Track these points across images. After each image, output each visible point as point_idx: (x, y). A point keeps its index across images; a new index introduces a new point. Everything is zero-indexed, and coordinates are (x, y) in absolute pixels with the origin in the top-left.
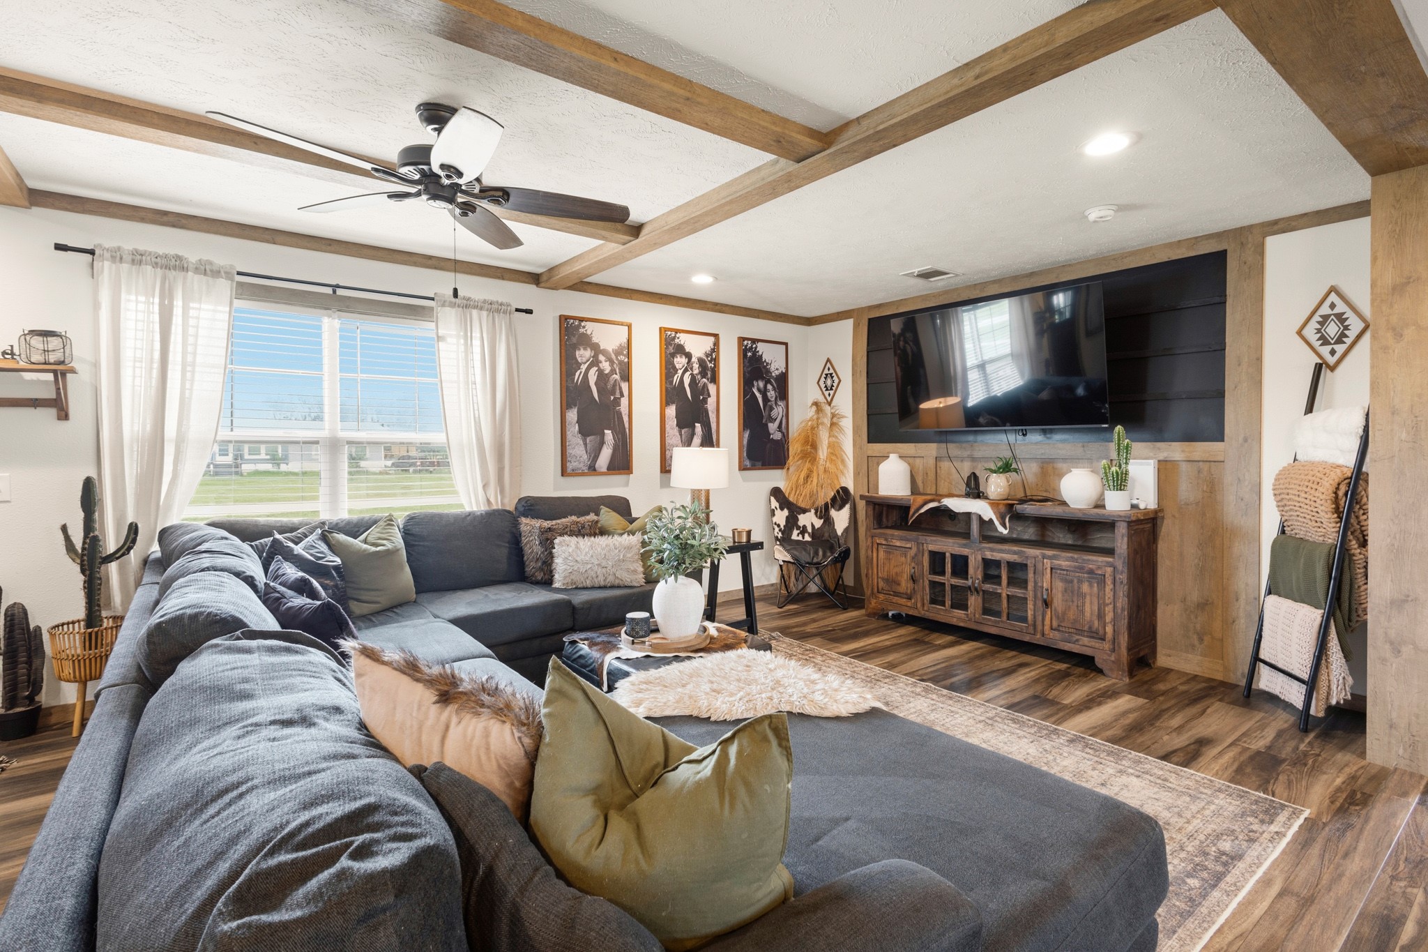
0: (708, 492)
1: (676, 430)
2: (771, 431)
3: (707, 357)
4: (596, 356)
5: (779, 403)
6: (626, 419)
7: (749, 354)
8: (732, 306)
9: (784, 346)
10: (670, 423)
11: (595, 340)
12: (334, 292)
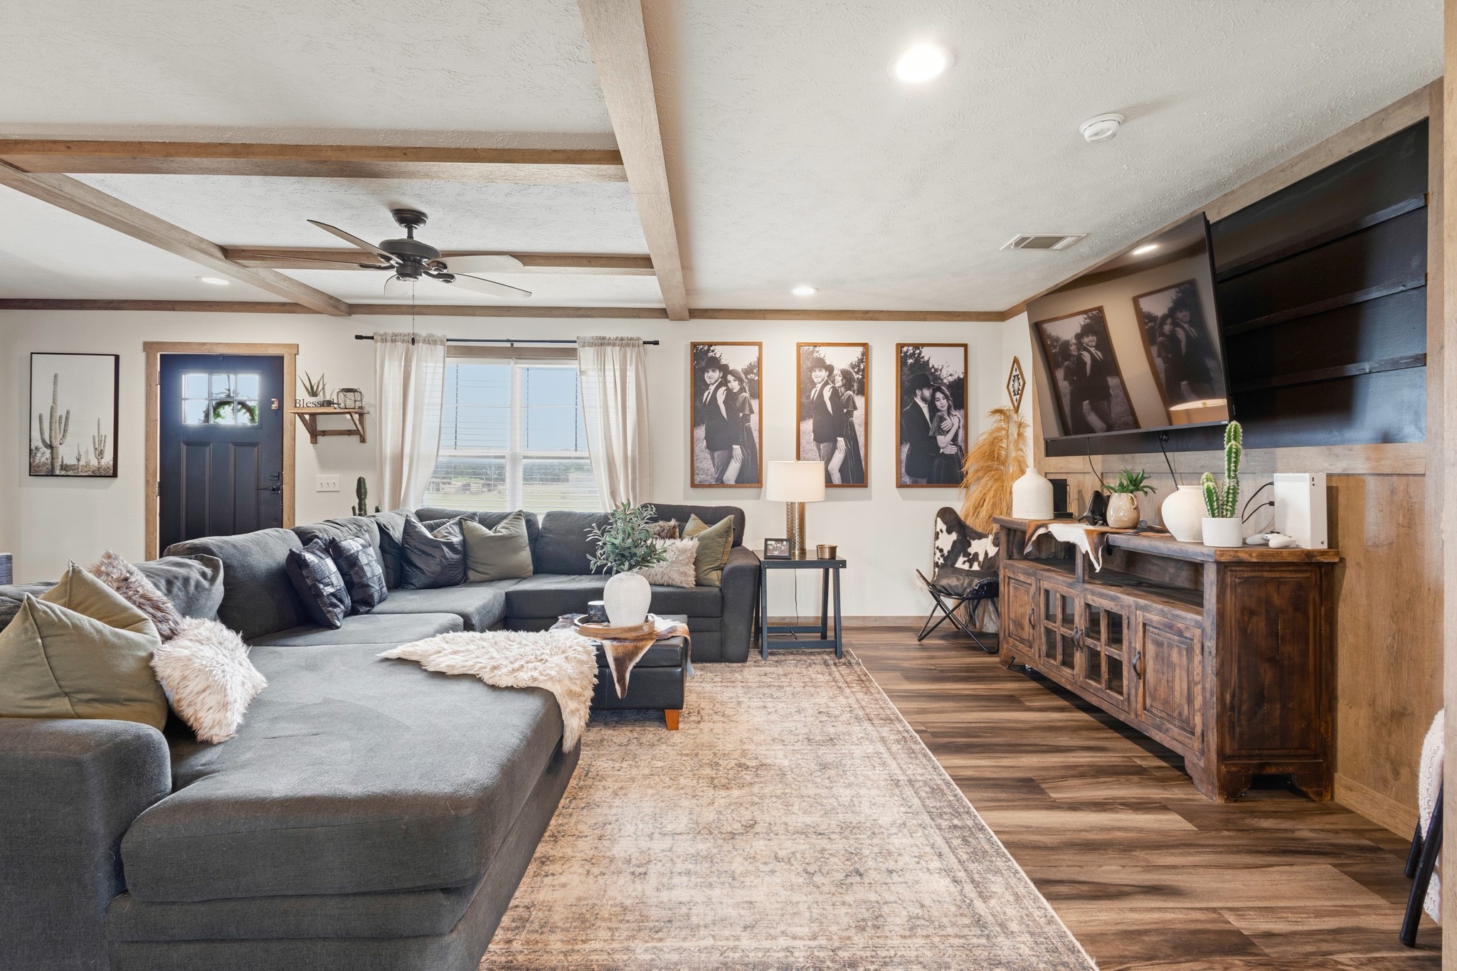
0: (802, 505)
1: (813, 445)
2: (940, 444)
3: (853, 368)
4: (724, 377)
5: (954, 412)
6: (756, 434)
7: (910, 361)
8: (888, 312)
9: (962, 349)
10: (806, 437)
11: (723, 362)
12: (512, 345)
